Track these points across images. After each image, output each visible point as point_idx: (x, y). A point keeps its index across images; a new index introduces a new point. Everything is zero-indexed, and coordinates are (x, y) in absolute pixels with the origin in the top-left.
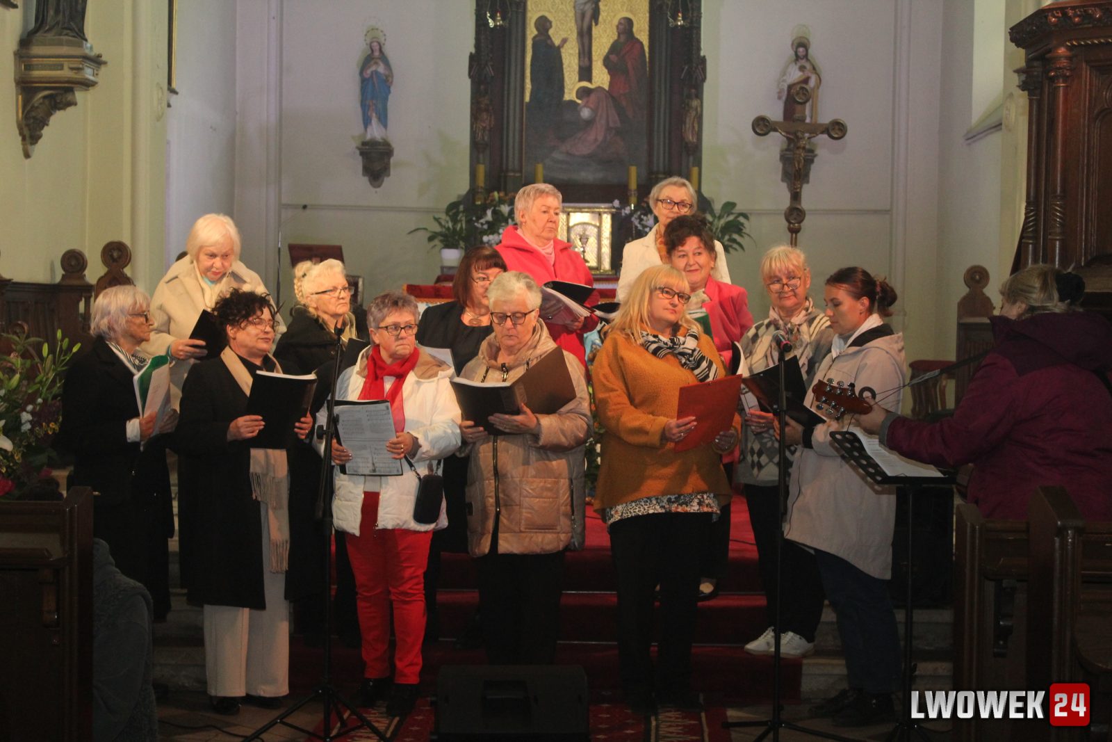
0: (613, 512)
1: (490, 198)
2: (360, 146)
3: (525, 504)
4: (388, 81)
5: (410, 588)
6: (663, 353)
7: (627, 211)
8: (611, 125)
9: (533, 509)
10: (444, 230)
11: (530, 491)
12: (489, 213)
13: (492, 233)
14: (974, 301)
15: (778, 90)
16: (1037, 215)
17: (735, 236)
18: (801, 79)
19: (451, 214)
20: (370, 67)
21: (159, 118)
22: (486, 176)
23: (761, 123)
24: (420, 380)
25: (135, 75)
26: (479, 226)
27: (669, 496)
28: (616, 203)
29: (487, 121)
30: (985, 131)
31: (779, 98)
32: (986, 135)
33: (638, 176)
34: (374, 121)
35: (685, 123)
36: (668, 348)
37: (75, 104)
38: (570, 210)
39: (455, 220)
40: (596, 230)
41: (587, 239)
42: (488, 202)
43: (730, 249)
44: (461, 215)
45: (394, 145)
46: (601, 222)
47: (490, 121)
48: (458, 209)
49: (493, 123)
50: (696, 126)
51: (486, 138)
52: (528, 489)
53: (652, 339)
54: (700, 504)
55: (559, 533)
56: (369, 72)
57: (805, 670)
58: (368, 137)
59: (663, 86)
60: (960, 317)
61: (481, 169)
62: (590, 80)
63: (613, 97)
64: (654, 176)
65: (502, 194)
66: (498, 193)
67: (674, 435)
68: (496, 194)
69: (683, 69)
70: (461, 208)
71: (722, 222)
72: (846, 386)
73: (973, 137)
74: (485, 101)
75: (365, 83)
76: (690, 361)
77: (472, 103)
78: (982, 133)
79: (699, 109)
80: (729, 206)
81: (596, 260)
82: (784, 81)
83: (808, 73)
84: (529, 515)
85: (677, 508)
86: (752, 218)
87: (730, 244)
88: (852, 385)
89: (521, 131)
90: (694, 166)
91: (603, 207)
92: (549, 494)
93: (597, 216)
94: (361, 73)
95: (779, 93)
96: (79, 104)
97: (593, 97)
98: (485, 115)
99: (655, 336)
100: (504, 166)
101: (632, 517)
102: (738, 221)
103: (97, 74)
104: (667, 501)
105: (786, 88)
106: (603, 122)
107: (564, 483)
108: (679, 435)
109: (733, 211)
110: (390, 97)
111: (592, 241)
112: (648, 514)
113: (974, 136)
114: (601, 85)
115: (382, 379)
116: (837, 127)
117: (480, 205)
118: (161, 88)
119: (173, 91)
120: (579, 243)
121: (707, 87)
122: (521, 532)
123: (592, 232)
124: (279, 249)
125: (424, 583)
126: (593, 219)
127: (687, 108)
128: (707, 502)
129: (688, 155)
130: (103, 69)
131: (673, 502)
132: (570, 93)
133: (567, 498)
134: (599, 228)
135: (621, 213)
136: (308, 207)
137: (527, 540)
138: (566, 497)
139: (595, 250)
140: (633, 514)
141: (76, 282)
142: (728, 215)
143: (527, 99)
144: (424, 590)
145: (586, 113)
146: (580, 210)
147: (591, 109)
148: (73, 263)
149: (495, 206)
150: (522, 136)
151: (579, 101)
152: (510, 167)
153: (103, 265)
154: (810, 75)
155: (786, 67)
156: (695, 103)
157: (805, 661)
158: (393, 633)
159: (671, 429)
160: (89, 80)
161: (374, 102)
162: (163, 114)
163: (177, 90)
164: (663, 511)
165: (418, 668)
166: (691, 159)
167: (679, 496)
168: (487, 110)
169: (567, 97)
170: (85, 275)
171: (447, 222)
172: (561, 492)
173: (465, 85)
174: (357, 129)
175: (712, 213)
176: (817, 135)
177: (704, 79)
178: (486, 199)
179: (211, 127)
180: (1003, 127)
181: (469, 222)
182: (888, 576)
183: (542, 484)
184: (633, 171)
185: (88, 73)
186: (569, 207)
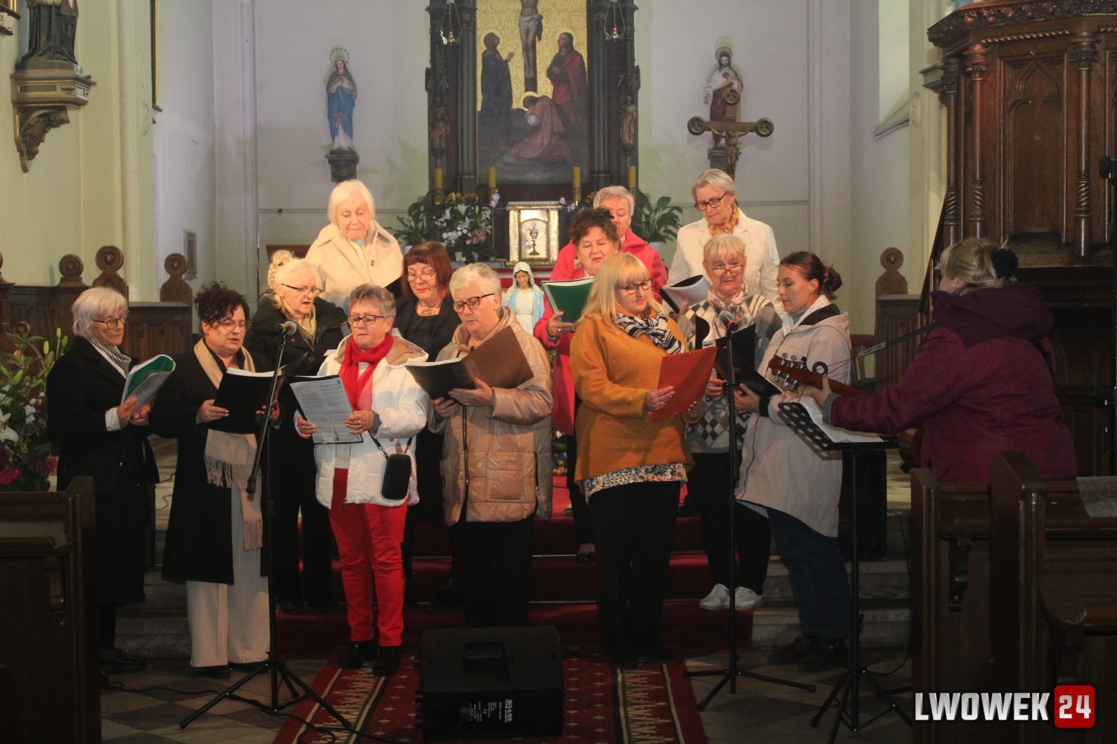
0: (594, 483)
1: (448, 199)
2: (328, 154)
3: (491, 476)
4: (353, 95)
5: (388, 559)
6: (639, 333)
7: (572, 207)
8: (556, 130)
9: (498, 480)
10: (407, 229)
11: (495, 464)
12: (448, 212)
13: (451, 230)
14: (891, 280)
15: (705, 96)
16: (957, 199)
17: (671, 228)
18: (726, 84)
19: (413, 214)
20: (335, 83)
21: (145, 133)
22: (444, 179)
23: (696, 123)
24: (391, 366)
25: (122, 95)
26: (439, 224)
27: (646, 467)
28: (563, 200)
29: (443, 128)
30: (893, 127)
31: (706, 102)
32: (893, 131)
33: (582, 175)
34: (341, 132)
35: (622, 127)
36: (643, 329)
37: (68, 122)
38: (521, 207)
39: (417, 220)
40: (545, 225)
41: (537, 233)
42: (446, 202)
43: (666, 239)
44: (422, 215)
45: (359, 153)
46: (549, 218)
47: (446, 130)
48: (419, 210)
49: (449, 131)
50: (632, 129)
51: (443, 145)
52: (493, 462)
53: (628, 320)
54: (672, 473)
55: (523, 502)
56: (335, 87)
57: (756, 621)
58: (336, 146)
59: (601, 96)
60: (878, 294)
61: (439, 173)
62: (535, 90)
63: (557, 106)
64: (595, 175)
65: (459, 195)
66: (455, 194)
67: (655, 404)
68: (453, 195)
69: (620, 78)
70: (422, 208)
71: (658, 215)
72: (799, 360)
73: (880, 133)
74: (442, 111)
75: (331, 97)
76: (662, 341)
77: (429, 114)
78: (890, 129)
79: (635, 114)
80: (664, 201)
81: (545, 253)
82: (710, 87)
83: (731, 80)
84: (495, 486)
85: (653, 477)
86: (685, 211)
87: (666, 235)
88: (804, 359)
89: (475, 137)
90: (631, 165)
91: (550, 204)
92: (514, 467)
93: (545, 212)
94: (328, 89)
95: (706, 98)
96: (71, 122)
97: (538, 105)
98: (441, 124)
99: (631, 318)
100: (460, 170)
101: (614, 487)
102: (673, 214)
103: (87, 94)
104: (645, 471)
105: (711, 94)
106: (549, 127)
107: (528, 457)
108: (660, 403)
109: (668, 205)
110: (355, 109)
111: (542, 235)
112: (629, 484)
113: (882, 133)
114: (545, 95)
115: (357, 365)
116: (765, 126)
117: (439, 205)
118: (146, 106)
119: (157, 109)
120: (529, 237)
121: (641, 93)
122: (488, 501)
123: (541, 227)
124: (258, 250)
125: (402, 553)
126: (543, 215)
127: (623, 113)
128: (678, 471)
129: (626, 155)
130: (93, 88)
131: (651, 472)
132: (517, 102)
133: (532, 470)
134: (548, 223)
135: (567, 209)
136: (283, 211)
137: (493, 508)
138: (530, 469)
139: (545, 243)
140: (615, 484)
141: (72, 284)
142: (664, 209)
143: (479, 108)
144: (402, 559)
145: (532, 120)
146: (530, 208)
147: (538, 117)
148: (70, 267)
149: (453, 206)
150: (476, 142)
151: (526, 109)
152: (466, 171)
153: (98, 268)
154: (732, 81)
155: (712, 75)
156: (631, 108)
157: (756, 613)
158: (375, 599)
159: (652, 399)
160: (79, 99)
161: (341, 114)
162: (148, 129)
163: (161, 107)
164: (642, 481)
165: (400, 631)
166: (629, 159)
167: (655, 466)
168: (443, 119)
169: (515, 106)
170: (81, 278)
171: (410, 221)
172: (526, 464)
173: (423, 97)
174: (326, 140)
175: (649, 207)
176: (747, 133)
177: (638, 87)
178: (444, 200)
179: (193, 141)
180: (910, 122)
181: (429, 220)
182: (835, 534)
183: (507, 457)
184: (577, 170)
185: (79, 93)
186: (520, 205)
